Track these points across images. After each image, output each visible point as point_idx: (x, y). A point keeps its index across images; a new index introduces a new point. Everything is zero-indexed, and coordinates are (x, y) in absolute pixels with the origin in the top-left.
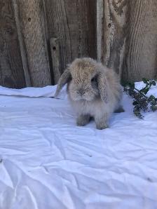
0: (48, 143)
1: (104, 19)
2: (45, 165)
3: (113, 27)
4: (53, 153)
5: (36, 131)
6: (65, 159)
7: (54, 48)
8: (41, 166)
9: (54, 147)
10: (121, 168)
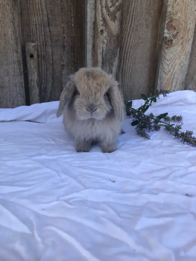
0: (54, 173)
1: (95, 23)
2: (62, 198)
3: (105, 34)
4: (65, 183)
5: (27, 161)
6: (86, 188)
7: (32, 56)
8: (57, 200)
9: (64, 176)
10: (154, 189)
